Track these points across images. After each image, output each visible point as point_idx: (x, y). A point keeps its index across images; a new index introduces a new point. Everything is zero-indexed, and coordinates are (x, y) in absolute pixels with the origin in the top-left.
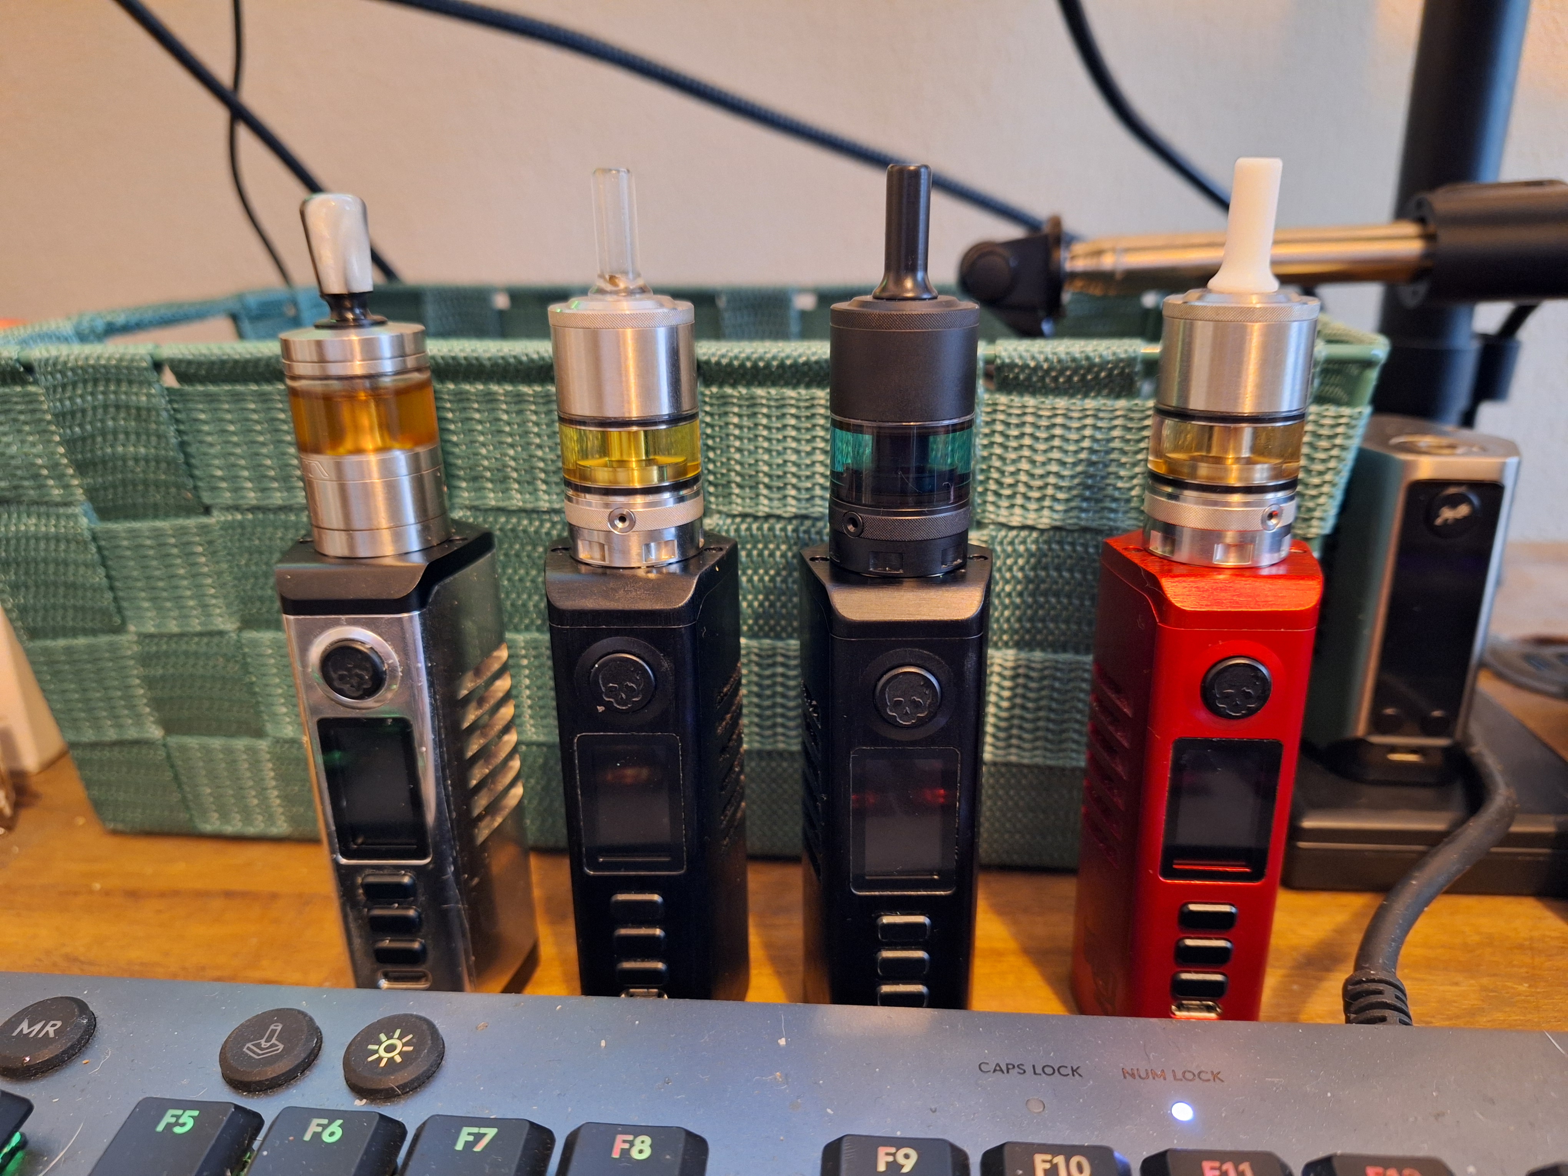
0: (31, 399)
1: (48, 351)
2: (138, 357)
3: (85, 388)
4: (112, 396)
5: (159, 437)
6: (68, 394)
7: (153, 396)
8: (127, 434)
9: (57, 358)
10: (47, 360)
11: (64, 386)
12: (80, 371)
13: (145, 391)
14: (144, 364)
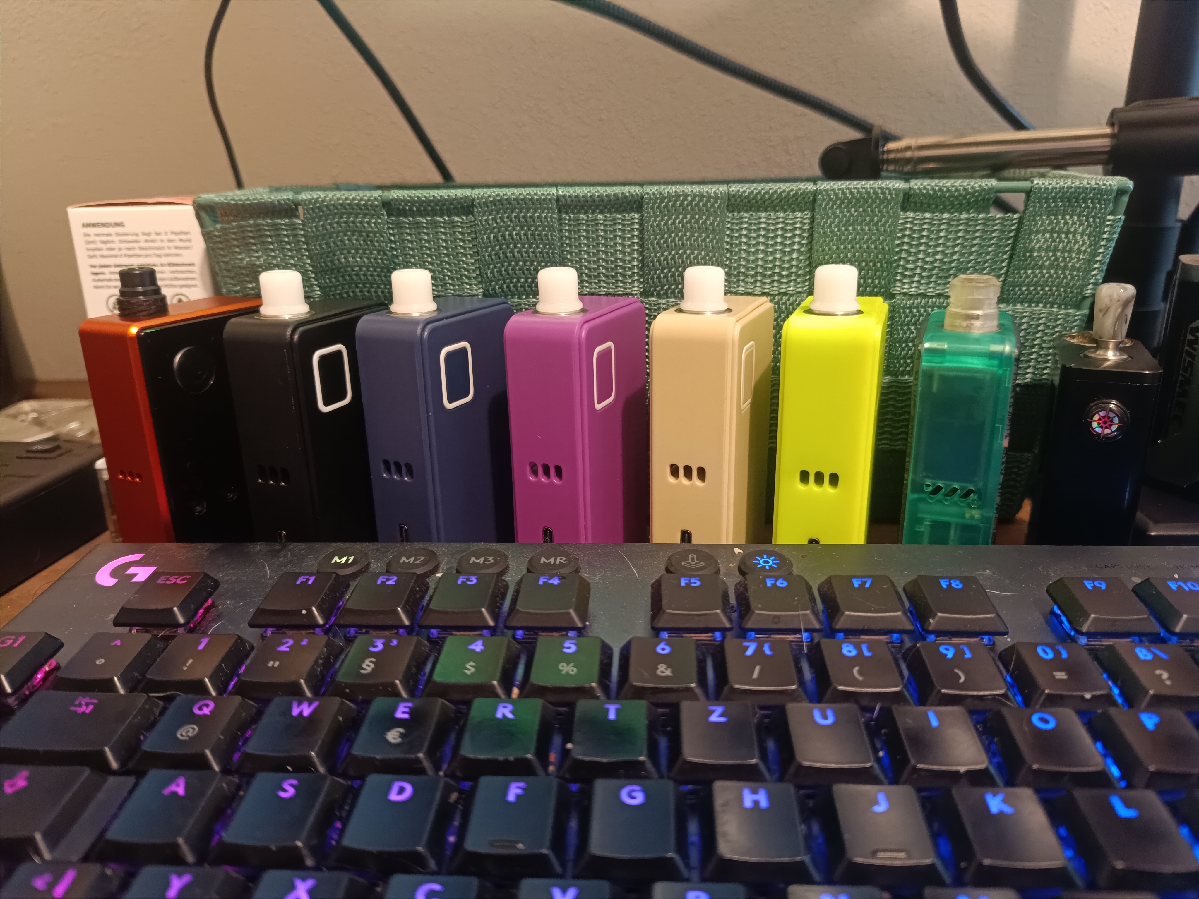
0: (293, 227)
1: (311, 195)
2: (372, 198)
3: (334, 219)
4: (351, 224)
5: (379, 251)
6: (321, 223)
7: (379, 223)
8: (357, 250)
9: (318, 198)
10: (311, 200)
11: (320, 218)
12: (332, 207)
13: (374, 221)
14: (376, 203)
